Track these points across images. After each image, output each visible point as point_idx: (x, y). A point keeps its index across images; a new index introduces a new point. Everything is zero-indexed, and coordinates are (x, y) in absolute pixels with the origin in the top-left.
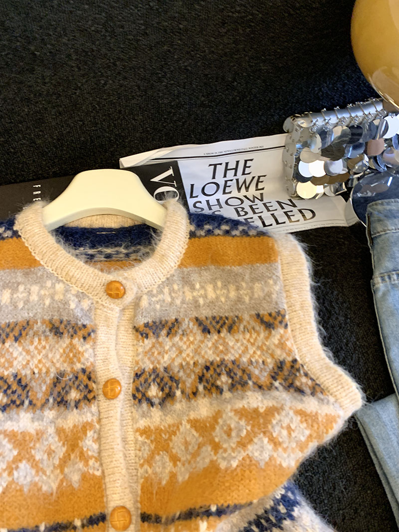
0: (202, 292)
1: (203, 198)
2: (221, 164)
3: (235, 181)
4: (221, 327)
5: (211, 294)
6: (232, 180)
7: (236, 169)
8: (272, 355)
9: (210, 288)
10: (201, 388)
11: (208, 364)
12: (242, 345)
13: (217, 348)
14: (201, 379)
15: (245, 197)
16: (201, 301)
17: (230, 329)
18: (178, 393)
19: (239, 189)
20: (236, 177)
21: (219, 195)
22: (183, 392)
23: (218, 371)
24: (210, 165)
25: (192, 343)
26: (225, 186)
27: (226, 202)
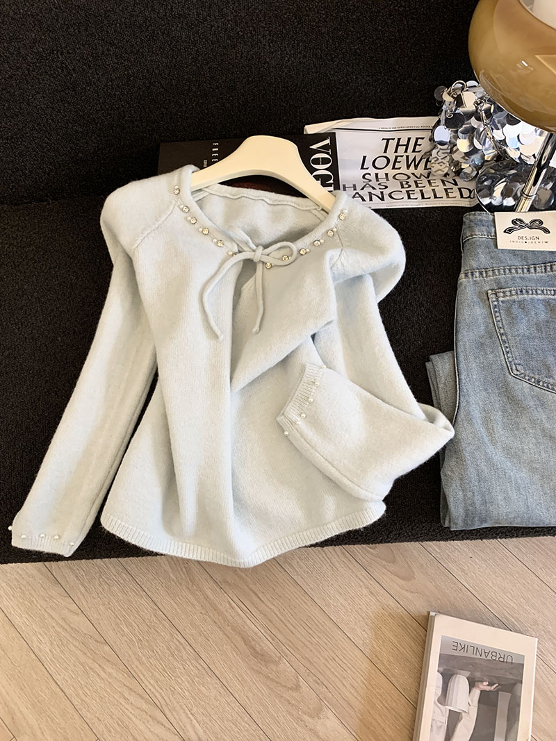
1: (373, 171)
2: (393, 139)
3: (405, 157)
6: (402, 156)
7: (407, 146)
15: (413, 174)
19: (408, 167)
20: (407, 154)
21: (389, 170)
24: (383, 139)
26: (395, 161)
27: (394, 177)
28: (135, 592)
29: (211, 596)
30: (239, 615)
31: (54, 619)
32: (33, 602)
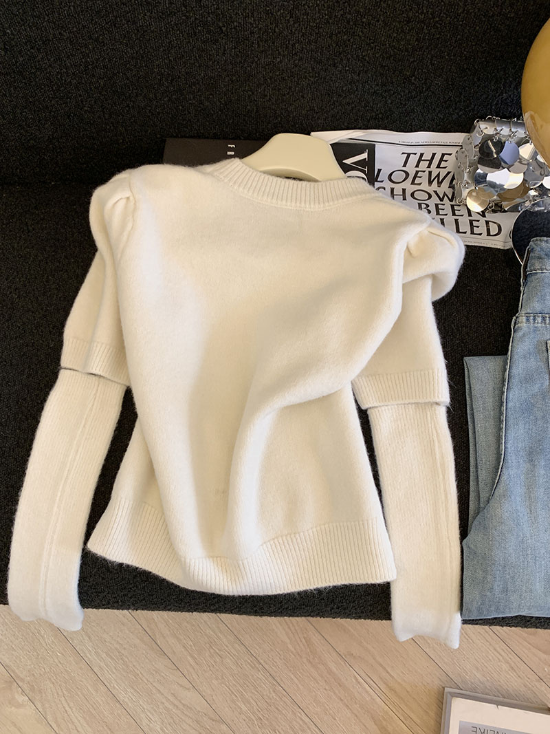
28: (250, 665)
29: (335, 670)
30: (367, 692)
31: (162, 694)
32: (138, 675)
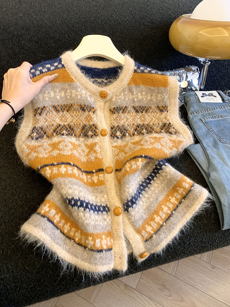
0: (136, 96)
4: (143, 110)
5: (140, 97)
8: (162, 121)
9: (139, 94)
10: (136, 133)
11: (138, 125)
12: (150, 118)
13: (141, 119)
14: (136, 130)
16: (136, 99)
17: (146, 111)
18: (127, 134)
22: (129, 134)
23: (142, 128)
25: (132, 116)
